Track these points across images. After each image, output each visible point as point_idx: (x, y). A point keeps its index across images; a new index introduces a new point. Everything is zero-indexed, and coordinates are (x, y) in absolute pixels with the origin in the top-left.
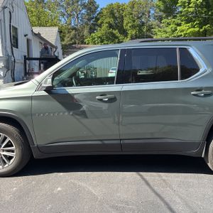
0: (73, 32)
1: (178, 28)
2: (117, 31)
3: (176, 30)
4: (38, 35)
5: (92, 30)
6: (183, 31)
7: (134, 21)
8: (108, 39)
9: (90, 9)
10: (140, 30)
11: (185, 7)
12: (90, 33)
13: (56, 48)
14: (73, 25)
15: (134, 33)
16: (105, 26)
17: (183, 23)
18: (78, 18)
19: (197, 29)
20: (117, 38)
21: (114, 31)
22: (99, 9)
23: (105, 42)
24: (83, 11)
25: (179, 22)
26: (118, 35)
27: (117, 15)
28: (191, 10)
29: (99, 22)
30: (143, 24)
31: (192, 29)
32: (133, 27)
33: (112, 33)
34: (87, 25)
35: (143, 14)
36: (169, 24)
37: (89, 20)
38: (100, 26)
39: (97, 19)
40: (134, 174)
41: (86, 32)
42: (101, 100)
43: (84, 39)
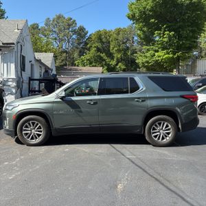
0: (65, 54)
1: (156, 54)
2: (104, 54)
3: (155, 55)
4: (39, 61)
5: (81, 53)
6: (159, 57)
7: (119, 46)
8: (96, 61)
9: (80, 34)
10: (125, 54)
11: (160, 37)
12: (80, 56)
13: (52, 70)
14: (64, 48)
15: (119, 56)
16: (93, 50)
17: (160, 50)
18: (69, 42)
19: (171, 56)
20: (104, 60)
21: (101, 55)
22: (88, 35)
23: (94, 64)
24: (74, 36)
25: (157, 48)
26: (105, 58)
27: (104, 40)
28: (166, 40)
29: (88, 46)
30: (128, 48)
31: (167, 56)
32: (119, 51)
33: (100, 56)
34: (77, 48)
35: (128, 40)
36: (148, 50)
37: (79, 44)
38: (89, 50)
39: (86, 44)
40: (108, 145)
41: (76, 55)
42: (89, 103)
43: (74, 61)
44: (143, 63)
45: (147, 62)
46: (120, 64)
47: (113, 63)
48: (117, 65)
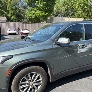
2: (4, 10)
3: (35, 13)
6: (38, 14)
15: (12, 12)
17: (38, 11)
19: (44, 14)
20: (4, 14)
21: (2, 10)
25: (36, 10)
27: (3, 2)
28: (41, 6)
36: (31, 10)
44: (29, 17)
45: (31, 16)
46: (13, 16)
47: (9, 15)
48: (11, 17)
